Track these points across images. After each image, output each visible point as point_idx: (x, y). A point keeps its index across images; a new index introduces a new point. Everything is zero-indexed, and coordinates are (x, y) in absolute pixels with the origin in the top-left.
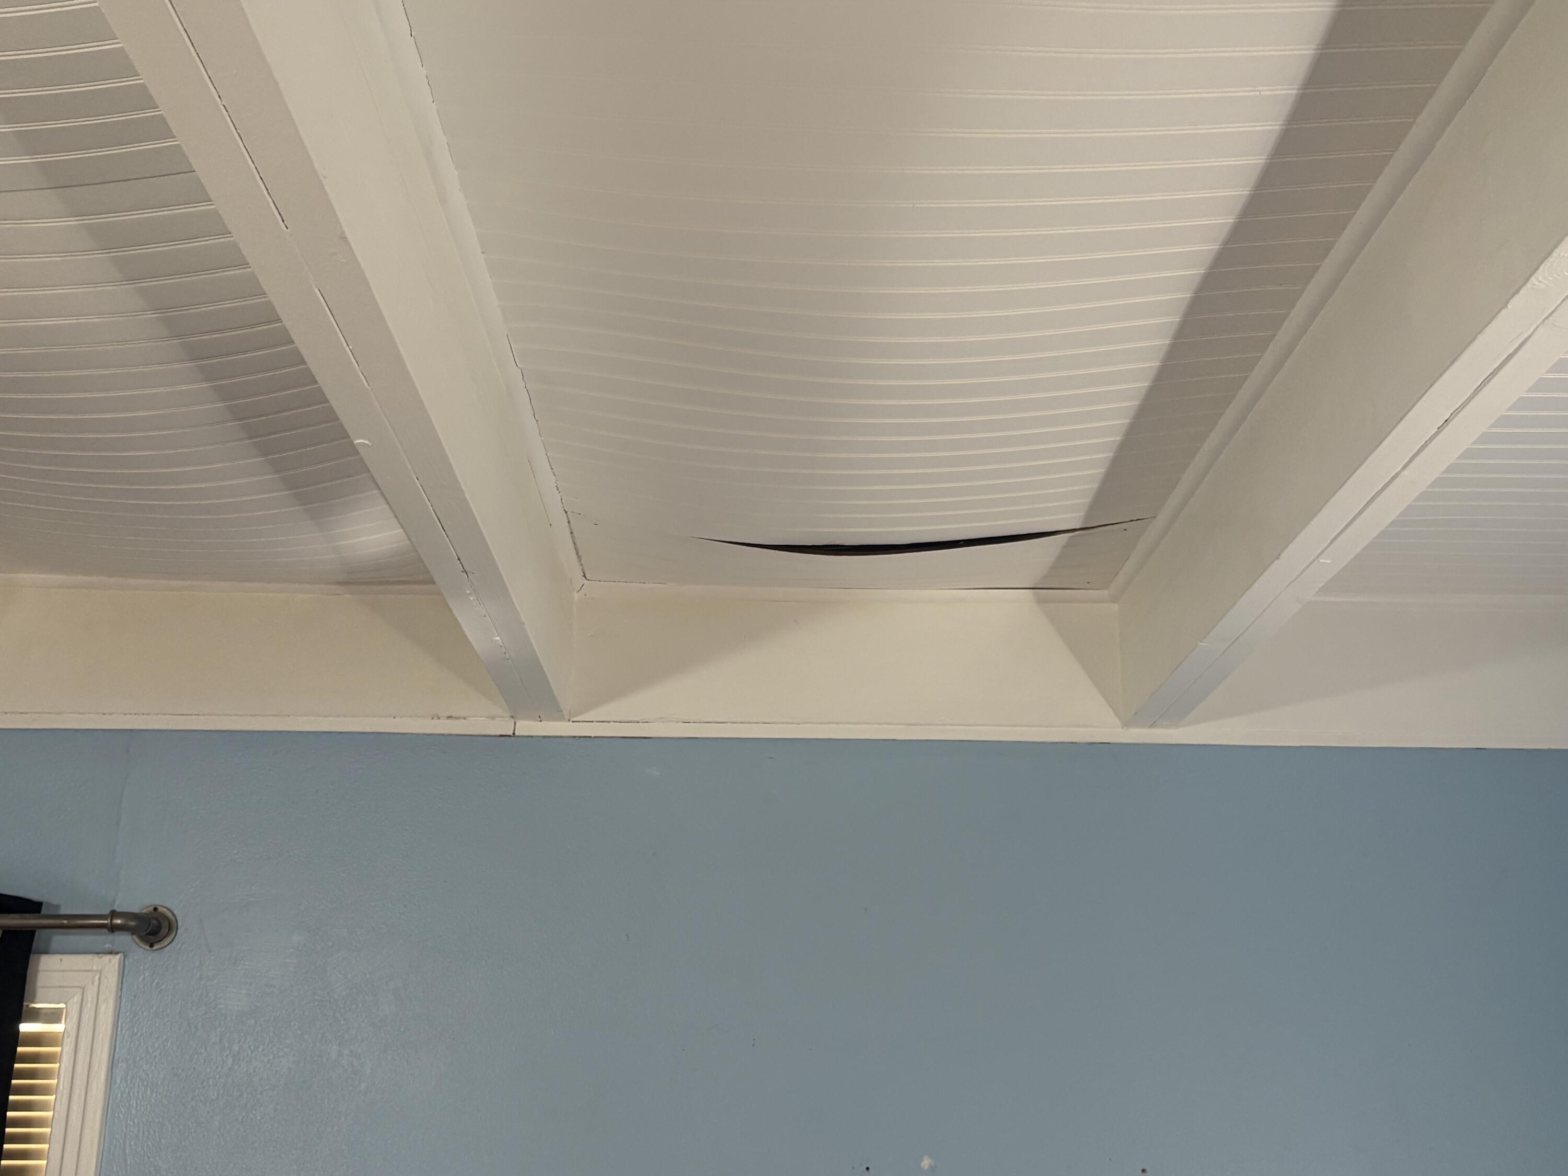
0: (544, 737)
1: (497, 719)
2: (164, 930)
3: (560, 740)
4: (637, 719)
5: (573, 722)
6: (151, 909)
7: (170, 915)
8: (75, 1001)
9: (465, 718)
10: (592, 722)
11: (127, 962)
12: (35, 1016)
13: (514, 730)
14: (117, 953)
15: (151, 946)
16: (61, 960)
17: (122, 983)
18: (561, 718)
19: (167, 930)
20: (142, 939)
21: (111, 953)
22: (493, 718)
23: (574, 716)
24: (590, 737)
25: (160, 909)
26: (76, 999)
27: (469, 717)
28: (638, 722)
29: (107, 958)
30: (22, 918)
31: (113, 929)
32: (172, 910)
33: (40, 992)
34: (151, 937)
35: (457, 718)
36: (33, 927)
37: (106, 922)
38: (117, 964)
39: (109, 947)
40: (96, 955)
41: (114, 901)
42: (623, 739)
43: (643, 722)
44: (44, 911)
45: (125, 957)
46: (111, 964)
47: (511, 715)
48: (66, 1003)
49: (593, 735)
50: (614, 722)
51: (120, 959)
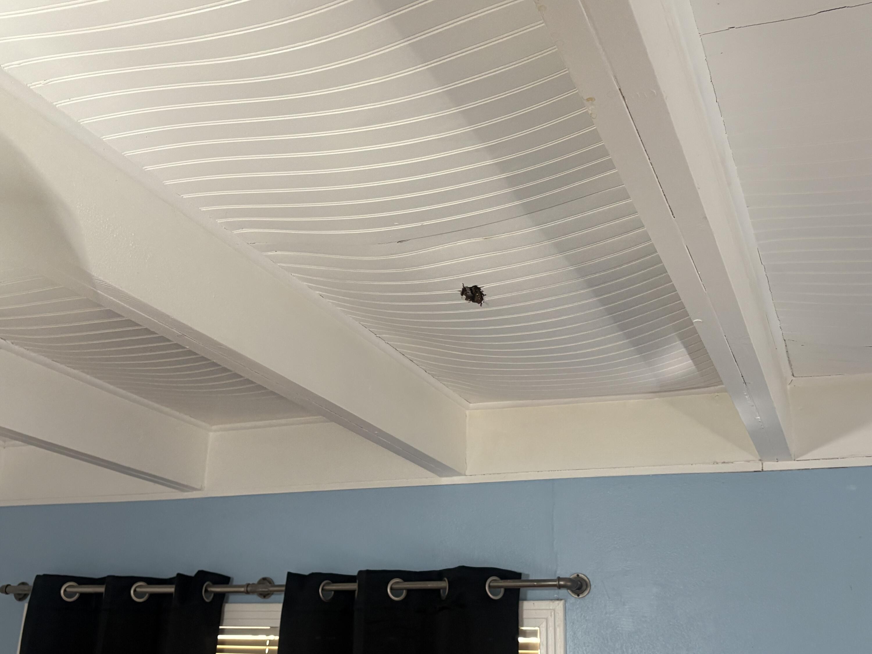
0: (781, 471)
1: (751, 462)
2: (584, 587)
3: (790, 472)
4: (837, 457)
5: (797, 461)
6: (575, 575)
7: (586, 578)
8: (543, 626)
9: (732, 463)
10: (809, 460)
11: (566, 605)
12: (525, 634)
13: (762, 468)
14: (561, 600)
15: (578, 596)
16: (534, 604)
17: (566, 616)
18: (790, 459)
19: (585, 587)
20: (573, 592)
21: (558, 599)
22: (749, 461)
23: (798, 457)
24: (809, 469)
25: (580, 575)
26: (544, 624)
27: (735, 462)
28: (837, 458)
29: (557, 602)
30: (514, 582)
31: (560, 587)
32: (587, 575)
33: (525, 621)
34: (578, 591)
35: (728, 463)
36: (519, 587)
37: (556, 583)
38: (562, 606)
39: (556, 597)
40: (551, 601)
41: (556, 571)
42: (830, 469)
43: (841, 458)
44: (523, 578)
45: (566, 601)
46: (559, 606)
47: (760, 459)
48: (539, 627)
49: (810, 468)
50: (822, 459)
51: (563, 603)
